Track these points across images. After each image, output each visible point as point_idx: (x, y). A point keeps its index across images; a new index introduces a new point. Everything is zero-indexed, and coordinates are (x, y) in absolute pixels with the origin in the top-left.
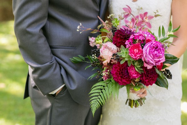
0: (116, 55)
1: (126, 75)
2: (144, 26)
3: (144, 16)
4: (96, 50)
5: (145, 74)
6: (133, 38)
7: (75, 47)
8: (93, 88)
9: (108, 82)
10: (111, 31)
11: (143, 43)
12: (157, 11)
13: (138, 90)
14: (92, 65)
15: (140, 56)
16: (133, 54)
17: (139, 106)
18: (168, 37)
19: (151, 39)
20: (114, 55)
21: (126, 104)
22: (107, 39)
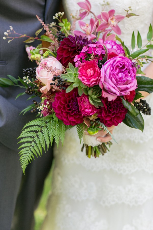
0: (59, 78)
1: (74, 111)
2: (110, 30)
3: (109, 17)
4: (30, 70)
5: (104, 108)
6: (87, 51)
7: (5, 61)
8: (24, 129)
9: (48, 120)
10: (56, 39)
11: (101, 59)
12: (130, 8)
13: (94, 132)
14: (26, 91)
15: (96, 81)
16: (86, 77)
17: (101, 155)
18: (146, 48)
19: (116, 53)
20: (55, 78)
21: (82, 151)
22: (48, 53)
